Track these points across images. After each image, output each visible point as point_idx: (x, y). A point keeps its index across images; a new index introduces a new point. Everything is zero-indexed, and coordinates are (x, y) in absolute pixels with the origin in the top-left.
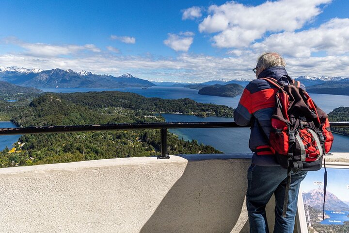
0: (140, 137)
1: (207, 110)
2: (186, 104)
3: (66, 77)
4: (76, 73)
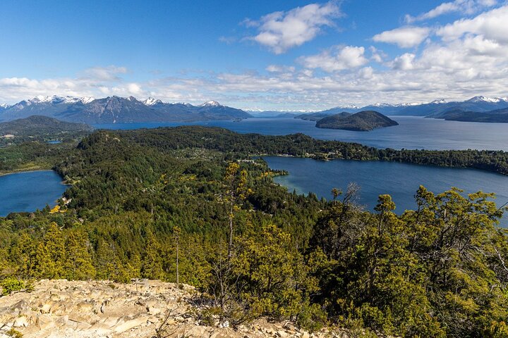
1: (330, 150)
2: (298, 142)
3: (127, 107)
4: (140, 102)
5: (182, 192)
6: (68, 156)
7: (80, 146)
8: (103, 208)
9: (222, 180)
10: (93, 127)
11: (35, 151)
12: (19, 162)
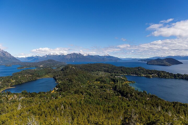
0: (113, 87)
1: (153, 74)
2: (139, 70)
3: (78, 57)
4: (82, 55)
5: (95, 88)
6: (58, 73)
7: (62, 70)
8: (68, 92)
9: (109, 84)
10: (66, 64)
11: (48, 71)
12: (43, 75)
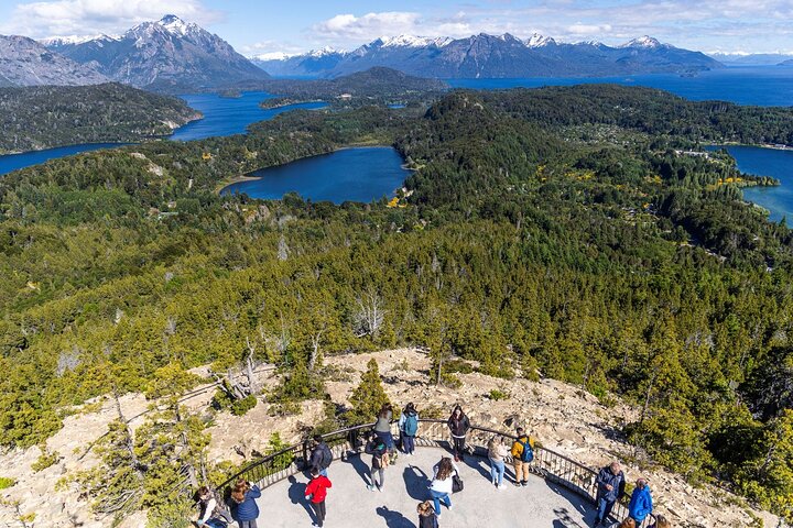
0: (653, 202)
3: (498, 52)
4: (520, 42)
5: (567, 198)
6: (413, 128)
7: (429, 114)
8: (451, 209)
9: (639, 184)
10: (446, 87)
